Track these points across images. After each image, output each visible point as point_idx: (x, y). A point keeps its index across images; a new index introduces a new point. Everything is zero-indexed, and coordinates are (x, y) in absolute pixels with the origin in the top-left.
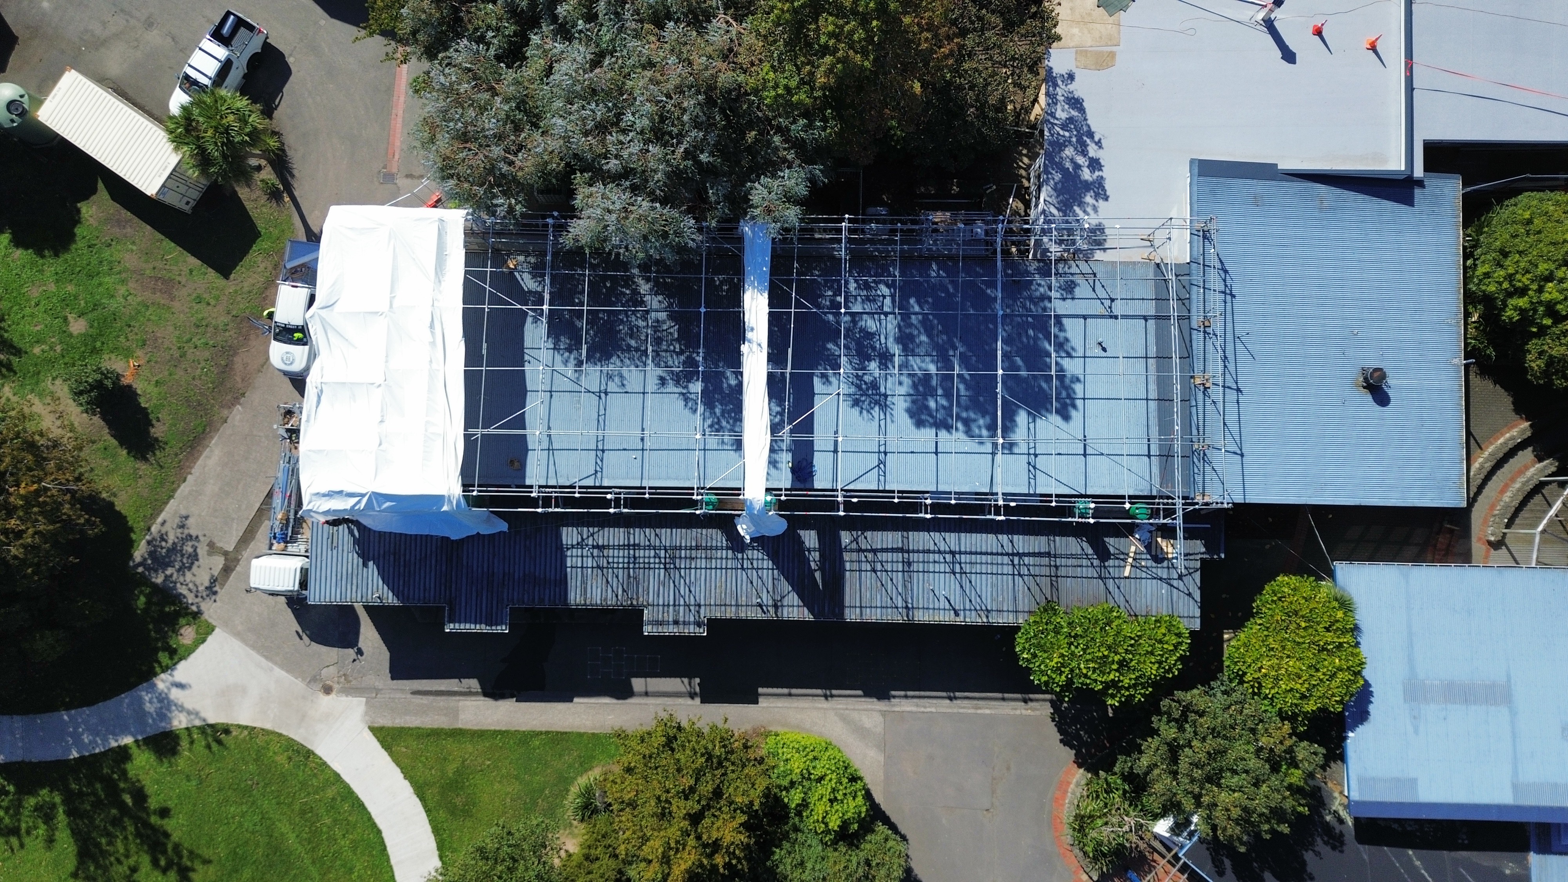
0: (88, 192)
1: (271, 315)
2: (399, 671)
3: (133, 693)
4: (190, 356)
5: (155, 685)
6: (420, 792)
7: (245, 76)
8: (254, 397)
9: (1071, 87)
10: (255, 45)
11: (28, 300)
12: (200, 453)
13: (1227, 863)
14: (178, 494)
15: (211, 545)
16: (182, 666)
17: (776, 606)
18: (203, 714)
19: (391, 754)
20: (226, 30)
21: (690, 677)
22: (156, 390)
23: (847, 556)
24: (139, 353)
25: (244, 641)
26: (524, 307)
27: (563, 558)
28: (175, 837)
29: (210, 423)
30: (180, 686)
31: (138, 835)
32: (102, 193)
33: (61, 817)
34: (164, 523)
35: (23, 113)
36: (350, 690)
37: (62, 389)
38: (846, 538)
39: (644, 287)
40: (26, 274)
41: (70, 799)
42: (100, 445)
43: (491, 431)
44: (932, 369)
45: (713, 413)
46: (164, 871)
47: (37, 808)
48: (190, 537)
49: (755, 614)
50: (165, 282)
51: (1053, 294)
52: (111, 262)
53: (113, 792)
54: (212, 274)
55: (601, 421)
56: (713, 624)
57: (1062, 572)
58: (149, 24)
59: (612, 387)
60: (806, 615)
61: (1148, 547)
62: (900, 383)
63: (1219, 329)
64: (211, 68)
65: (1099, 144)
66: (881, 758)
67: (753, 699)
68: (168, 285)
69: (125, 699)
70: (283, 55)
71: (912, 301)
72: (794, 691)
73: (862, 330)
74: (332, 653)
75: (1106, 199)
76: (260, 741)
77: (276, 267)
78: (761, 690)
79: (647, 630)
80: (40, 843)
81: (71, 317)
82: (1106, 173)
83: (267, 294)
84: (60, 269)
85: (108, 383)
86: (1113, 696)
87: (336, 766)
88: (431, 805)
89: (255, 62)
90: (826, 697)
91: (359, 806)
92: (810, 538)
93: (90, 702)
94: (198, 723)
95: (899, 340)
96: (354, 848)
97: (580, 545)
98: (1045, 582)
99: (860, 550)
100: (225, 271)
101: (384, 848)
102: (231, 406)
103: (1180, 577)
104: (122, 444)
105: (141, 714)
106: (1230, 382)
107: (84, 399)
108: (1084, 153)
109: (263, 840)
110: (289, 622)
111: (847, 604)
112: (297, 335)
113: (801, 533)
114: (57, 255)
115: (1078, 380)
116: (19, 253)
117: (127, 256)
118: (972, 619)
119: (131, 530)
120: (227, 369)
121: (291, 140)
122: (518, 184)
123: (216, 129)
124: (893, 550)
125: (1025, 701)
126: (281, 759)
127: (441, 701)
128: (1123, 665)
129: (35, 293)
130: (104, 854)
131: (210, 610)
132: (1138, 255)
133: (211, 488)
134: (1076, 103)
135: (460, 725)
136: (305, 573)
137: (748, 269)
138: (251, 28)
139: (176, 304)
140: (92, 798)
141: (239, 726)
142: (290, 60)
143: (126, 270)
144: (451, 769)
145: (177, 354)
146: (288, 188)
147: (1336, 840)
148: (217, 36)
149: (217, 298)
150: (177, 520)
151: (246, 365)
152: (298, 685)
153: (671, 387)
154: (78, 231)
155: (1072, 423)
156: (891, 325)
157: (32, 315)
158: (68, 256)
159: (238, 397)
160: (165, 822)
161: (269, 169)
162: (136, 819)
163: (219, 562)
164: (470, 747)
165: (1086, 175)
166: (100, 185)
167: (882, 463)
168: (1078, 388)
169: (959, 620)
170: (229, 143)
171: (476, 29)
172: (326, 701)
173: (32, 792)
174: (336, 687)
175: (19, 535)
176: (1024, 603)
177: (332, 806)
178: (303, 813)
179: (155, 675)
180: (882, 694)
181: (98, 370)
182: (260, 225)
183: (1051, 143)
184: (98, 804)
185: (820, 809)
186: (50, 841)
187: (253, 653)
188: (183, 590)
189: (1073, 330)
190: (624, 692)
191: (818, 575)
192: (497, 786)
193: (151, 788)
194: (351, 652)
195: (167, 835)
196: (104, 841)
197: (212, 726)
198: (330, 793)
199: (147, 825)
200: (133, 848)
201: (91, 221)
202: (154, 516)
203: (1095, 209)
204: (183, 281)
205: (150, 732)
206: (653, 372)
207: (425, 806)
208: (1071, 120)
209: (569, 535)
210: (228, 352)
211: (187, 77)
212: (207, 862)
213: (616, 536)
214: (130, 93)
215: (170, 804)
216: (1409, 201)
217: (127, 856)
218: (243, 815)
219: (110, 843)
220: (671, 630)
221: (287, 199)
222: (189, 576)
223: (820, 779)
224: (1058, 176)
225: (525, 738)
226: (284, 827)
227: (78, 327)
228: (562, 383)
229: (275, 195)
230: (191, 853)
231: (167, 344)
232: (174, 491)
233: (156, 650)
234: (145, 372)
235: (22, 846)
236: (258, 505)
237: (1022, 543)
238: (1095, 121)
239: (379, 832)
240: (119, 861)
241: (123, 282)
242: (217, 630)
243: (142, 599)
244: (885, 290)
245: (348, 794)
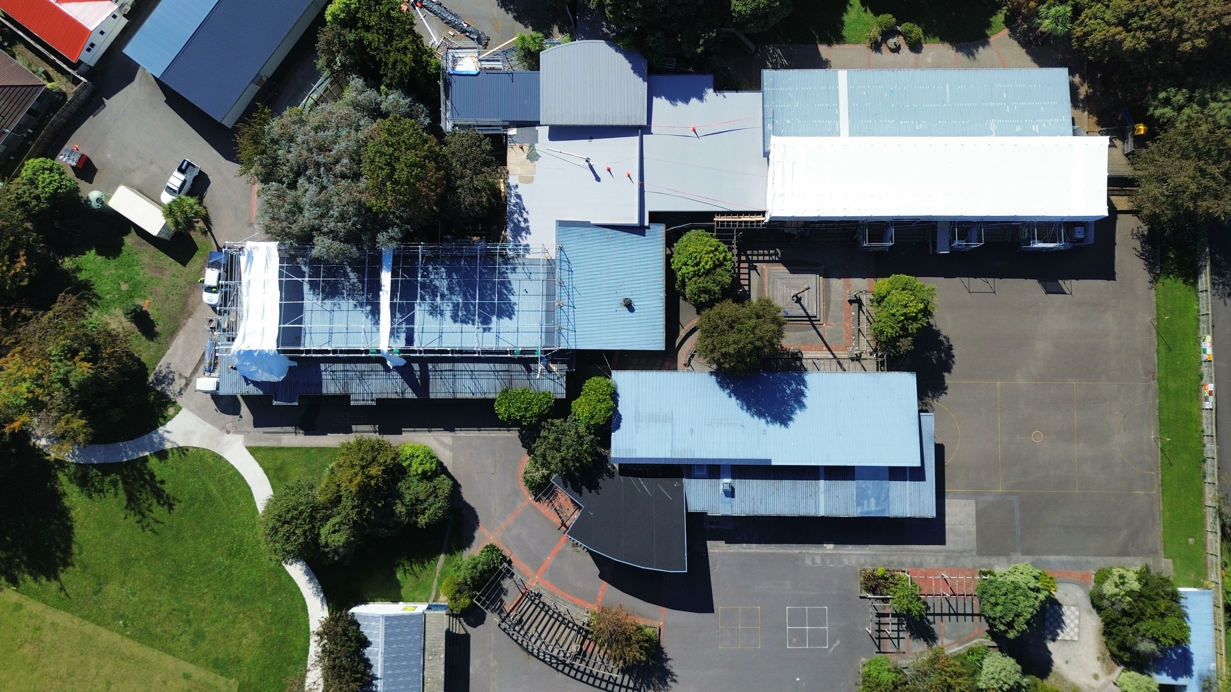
0: (127, 232)
1: (203, 282)
2: (258, 423)
3: (149, 434)
4: (170, 298)
5: (157, 432)
6: (266, 472)
7: (192, 185)
8: (197, 315)
9: (517, 190)
10: (196, 173)
11: (104, 277)
12: (175, 337)
13: (569, 483)
14: (166, 354)
15: (180, 375)
16: (169, 423)
17: (402, 393)
18: (177, 443)
19: (254, 457)
20: (183, 167)
21: (374, 425)
22: (157, 312)
23: (430, 373)
24: (150, 297)
25: (194, 413)
26: (299, 279)
27: (321, 375)
28: (167, 491)
29: (179, 326)
30: (168, 432)
31: (152, 491)
32: (133, 232)
33: (120, 485)
34: (161, 366)
35: (102, 203)
36: (237, 432)
37: (119, 312)
38: (430, 366)
39: (349, 270)
40: (103, 266)
41: (123, 478)
42: (135, 335)
43: (286, 325)
44: (461, 301)
45: (375, 318)
46: (163, 505)
47: (111, 482)
48: (171, 372)
49: (395, 396)
50: (160, 268)
51: (509, 271)
52: (137, 261)
53: (141, 474)
54: (179, 265)
55: (331, 321)
56: (378, 400)
57: (514, 377)
58: (152, 163)
59: (335, 309)
60: (414, 396)
61: (546, 367)
62: (448, 306)
63: (566, 284)
64: (178, 183)
65: (527, 212)
66: (451, 455)
67: (400, 433)
68: (161, 270)
69: (146, 437)
70: (207, 175)
71: (454, 274)
72: (416, 429)
73: (434, 285)
74: (230, 418)
75: (530, 234)
76: (201, 453)
77: (205, 262)
78: (403, 429)
79: (352, 403)
80: (112, 495)
81: (122, 283)
82: (530, 224)
83: (201, 272)
84: (117, 264)
85: (138, 310)
86: (525, 421)
87: (232, 462)
88: (271, 477)
89: (196, 179)
90: (429, 431)
91: (242, 478)
92: (416, 367)
93: (132, 439)
94: (175, 446)
95: (447, 289)
96: (240, 495)
97: (325, 370)
98: (507, 381)
99: (435, 371)
100: (184, 264)
101: (252, 495)
102: (188, 318)
103: (558, 378)
104: (143, 334)
105: (153, 443)
106: (570, 304)
107: (129, 316)
108: (522, 216)
109: (203, 492)
110: (212, 405)
111: (431, 391)
112: (214, 290)
113: (413, 364)
114: (114, 258)
115: (516, 304)
116: (99, 258)
117: (144, 258)
118: (479, 396)
119: (147, 369)
120: (185, 304)
121: (210, 210)
122: (293, 235)
123: (181, 212)
124: (449, 370)
125: (508, 431)
126: (210, 460)
127: (274, 436)
128: (526, 409)
129: (107, 274)
130: (138, 499)
131: (180, 401)
132: (541, 256)
133: (180, 352)
134: (518, 197)
135: (282, 445)
136: (218, 384)
137: (383, 263)
138: (194, 166)
139: (164, 278)
140: (133, 477)
141: (193, 447)
142: (210, 178)
143: (144, 264)
144: (278, 463)
145: (165, 298)
146: (210, 230)
147: (611, 475)
148: (181, 170)
149: (181, 275)
150: (166, 365)
151: (193, 302)
152: (216, 430)
153: (359, 308)
154: (123, 248)
155: (513, 320)
156: (445, 283)
157: (106, 283)
158: (120, 259)
159: (190, 315)
160: (163, 486)
161: (202, 222)
162: (151, 485)
163: (183, 382)
164: (286, 454)
165: (523, 225)
166: (132, 229)
167: (441, 336)
168: (516, 307)
169: (474, 397)
170: (187, 217)
171: (279, 176)
172: (228, 437)
173: (108, 475)
174: (232, 431)
175: (106, 368)
176: (499, 390)
177: (231, 478)
178: (219, 481)
179: (158, 427)
180: (452, 430)
181: (134, 305)
182: (198, 245)
183: (509, 212)
184: (135, 480)
185: (414, 466)
186: (116, 494)
187: (198, 418)
188: (169, 393)
189: (515, 286)
190: (348, 431)
191: (419, 381)
192: (297, 469)
193: (157, 472)
194: (237, 417)
195: (164, 491)
196: (138, 494)
197: (181, 447)
198: (230, 473)
199: (155, 487)
200: (150, 497)
201: (129, 244)
202: (156, 363)
203: (526, 238)
204: (167, 268)
205: (157, 450)
206: (352, 302)
207: (268, 477)
208: (517, 203)
209: (323, 366)
210: (186, 296)
211: (168, 187)
212: (180, 501)
213: (339, 367)
214: (144, 192)
215: (165, 479)
216: (643, 234)
217: (147, 500)
218: (195, 482)
219: (140, 495)
220: (361, 403)
221: (209, 234)
222: (171, 387)
223: (417, 457)
224: (512, 225)
225: (308, 450)
226: (212, 487)
227: (124, 287)
228: (316, 307)
229: (205, 233)
230: (173, 498)
231: (161, 293)
232: (165, 353)
233: (158, 417)
234: (152, 305)
235: (105, 497)
236: (199, 359)
237: (498, 367)
238: (526, 204)
239: (250, 488)
240: (144, 502)
241: (142, 269)
242: (183, 409)
243: (152, 397)
244: (443, 270)
245: (237, 473)
